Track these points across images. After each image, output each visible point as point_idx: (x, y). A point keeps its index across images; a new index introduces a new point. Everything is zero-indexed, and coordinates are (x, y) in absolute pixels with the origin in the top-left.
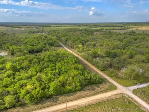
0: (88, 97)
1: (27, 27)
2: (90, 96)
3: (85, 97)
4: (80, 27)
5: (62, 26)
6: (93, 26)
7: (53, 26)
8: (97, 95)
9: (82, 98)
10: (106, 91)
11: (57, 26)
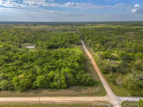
0: (69, 96)
1: (64, 26)
2: (71, 96)
3: (66, 96)
4: (115, 26)
5: (96, 25)
6: (131, 25)
7: (87, 25)
8: (79, 96)
9: (63, 96)
10: (91, 95)
11: (91, 25)
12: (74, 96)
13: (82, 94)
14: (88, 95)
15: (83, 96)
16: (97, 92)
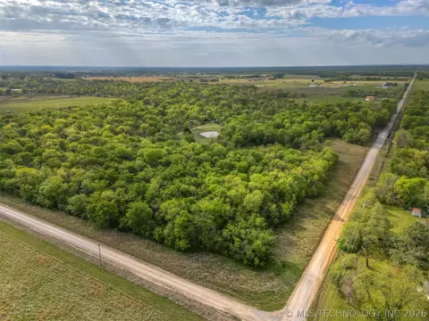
12: (185, 278)
13: (209, 282)
14: (221, 289)
15: (207, 287)
16: (256, 293)
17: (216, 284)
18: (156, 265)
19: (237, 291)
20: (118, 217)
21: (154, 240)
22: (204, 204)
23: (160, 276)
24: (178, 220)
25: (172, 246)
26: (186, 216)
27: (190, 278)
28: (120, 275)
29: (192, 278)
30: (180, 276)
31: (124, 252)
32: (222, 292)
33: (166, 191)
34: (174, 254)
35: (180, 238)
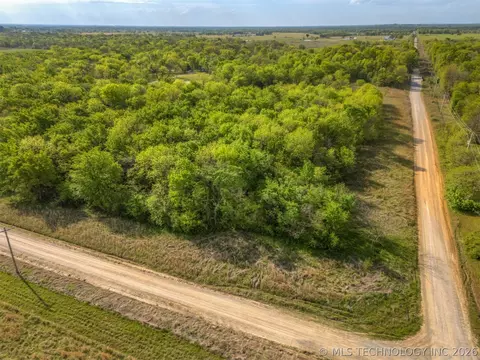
9: (150, 266)
12: (200, 282)
13: (251, 286)
15: (249, 296)
16: (352, 301)
17: (266, 289)
18: (136, 262)
19: (312, 301)
20: (57, 182)
21: (130, 217)
22: (218, 149)
23: (147, 283)
24: (174, 176)
25: (167, 225)
26: (187, 168)
27: (210, 283)
28: (60, 289)
29: (214, 283)
30: (188, 279)
31: (71, 242)
32: (282, 305)
33: (143, 136)
34: (171, 238)
35: (180, 210)
